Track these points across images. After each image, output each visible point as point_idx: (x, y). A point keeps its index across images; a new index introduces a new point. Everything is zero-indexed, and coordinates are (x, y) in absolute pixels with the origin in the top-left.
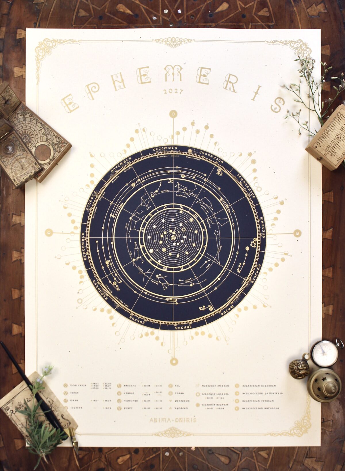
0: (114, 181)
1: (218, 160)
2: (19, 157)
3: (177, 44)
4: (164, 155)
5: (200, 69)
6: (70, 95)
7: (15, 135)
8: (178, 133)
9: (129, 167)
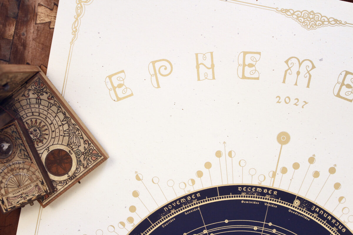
0: (165, 225)
1: (339, 225)
2: (17, 166)
3: (315, 24)
4: (254, 201)
5: (344, 73)
6: (123, 71)
7: (16, 128)
8: (284, 170)
9: (193, 209)
